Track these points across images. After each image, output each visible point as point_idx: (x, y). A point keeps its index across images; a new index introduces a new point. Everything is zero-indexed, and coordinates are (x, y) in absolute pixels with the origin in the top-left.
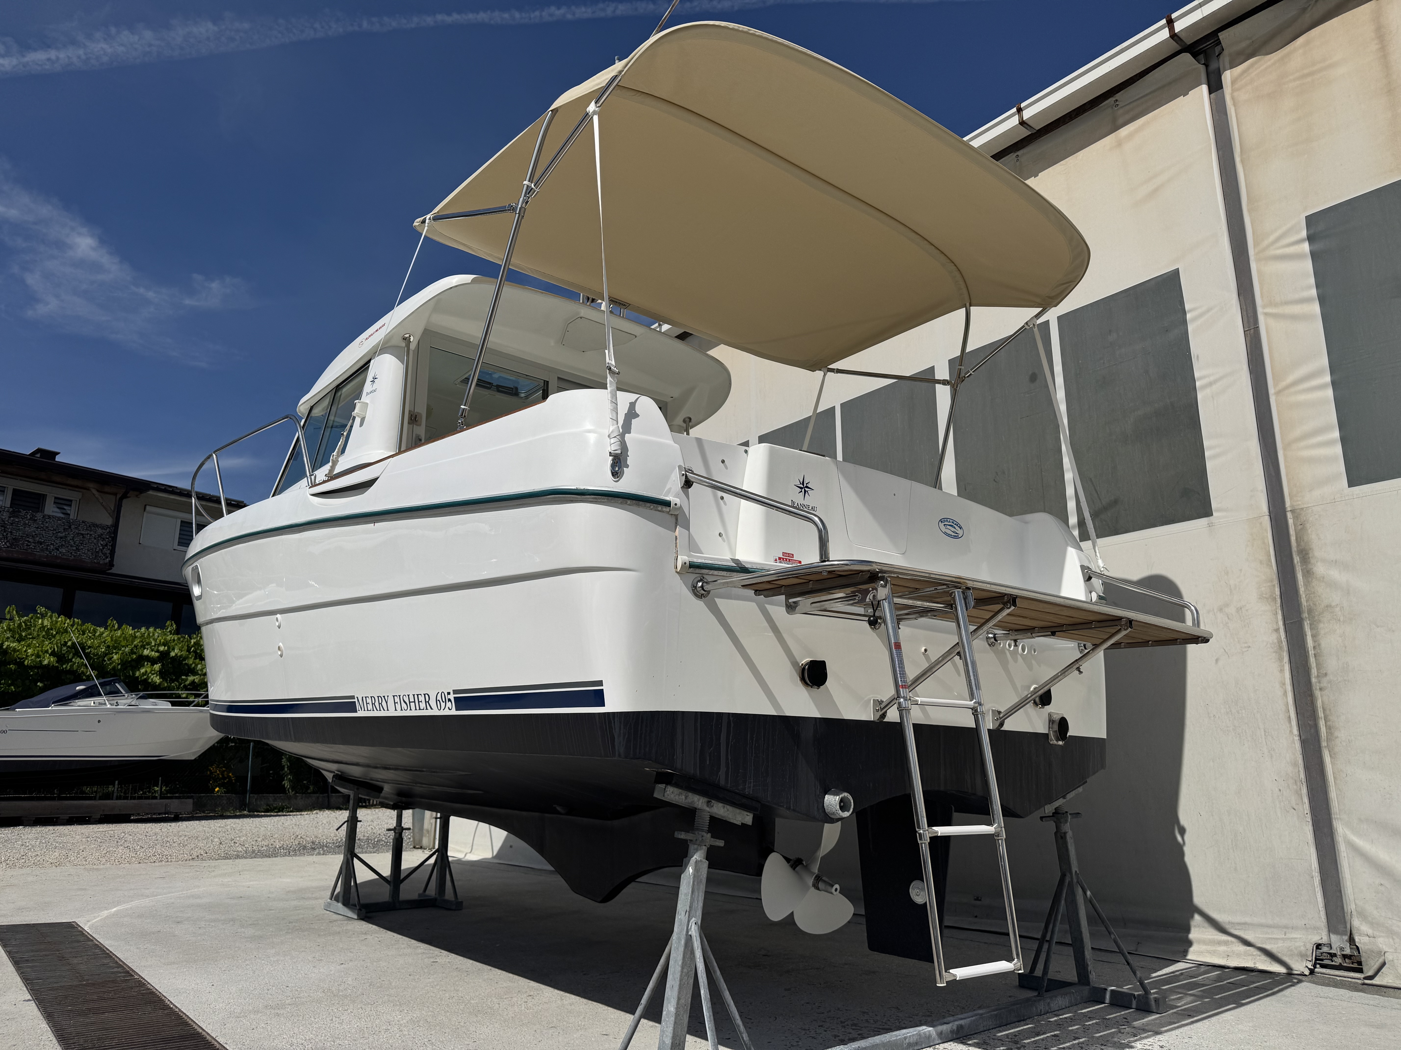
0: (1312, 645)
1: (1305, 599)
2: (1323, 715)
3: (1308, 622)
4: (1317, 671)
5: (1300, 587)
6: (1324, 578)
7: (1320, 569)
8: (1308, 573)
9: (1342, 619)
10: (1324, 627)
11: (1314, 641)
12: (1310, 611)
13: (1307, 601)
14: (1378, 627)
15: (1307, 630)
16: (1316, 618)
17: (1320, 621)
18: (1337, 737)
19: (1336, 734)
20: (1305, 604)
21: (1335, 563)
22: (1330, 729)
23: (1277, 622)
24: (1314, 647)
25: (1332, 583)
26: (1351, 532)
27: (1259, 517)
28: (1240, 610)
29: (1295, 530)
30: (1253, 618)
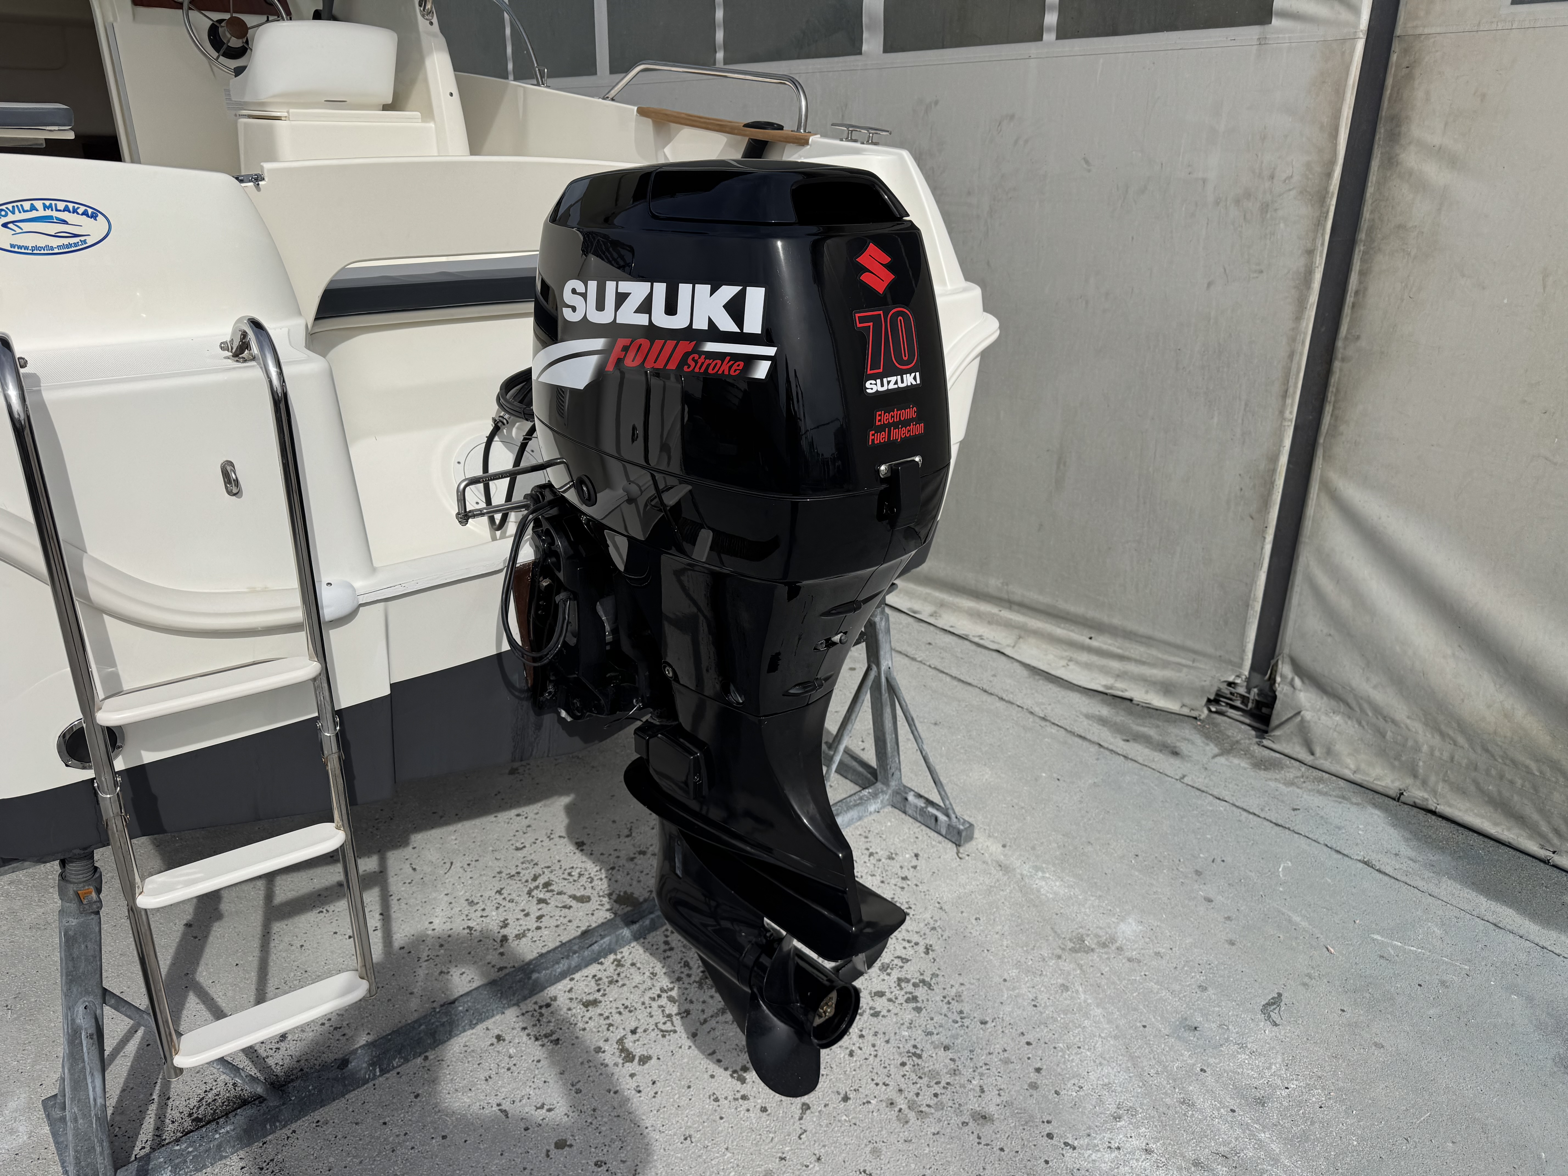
0: (1354, 288)
1: (1370, 208)
2: (1333, 399)
3: (1362, 248)
4: (1348, 330)
5: (1370, 184)
6: (1411, 175)
7: (1410, 158)
8: (1391, 162)
9: (1414, 253)
10: (1381, 262)
11: (1360, 282)
12: (1371, 231)
13: (1372, 212)
14: (1463, 276)
15: (1355, 261)
16: (1376, 244)
17: (1380, 249)
18: (1342, 434)
19: (1342, 428)
20: (1368, 216)
21: (1438, 153)
22: (1336, 420)
23: (1317, 241)
24: (1357, 293)
25: (1421, 186)
26: (1483, 96)
27: (1344, 40)
28: (1265, 208)
29: (1395, 76)
30: (1282, 225)
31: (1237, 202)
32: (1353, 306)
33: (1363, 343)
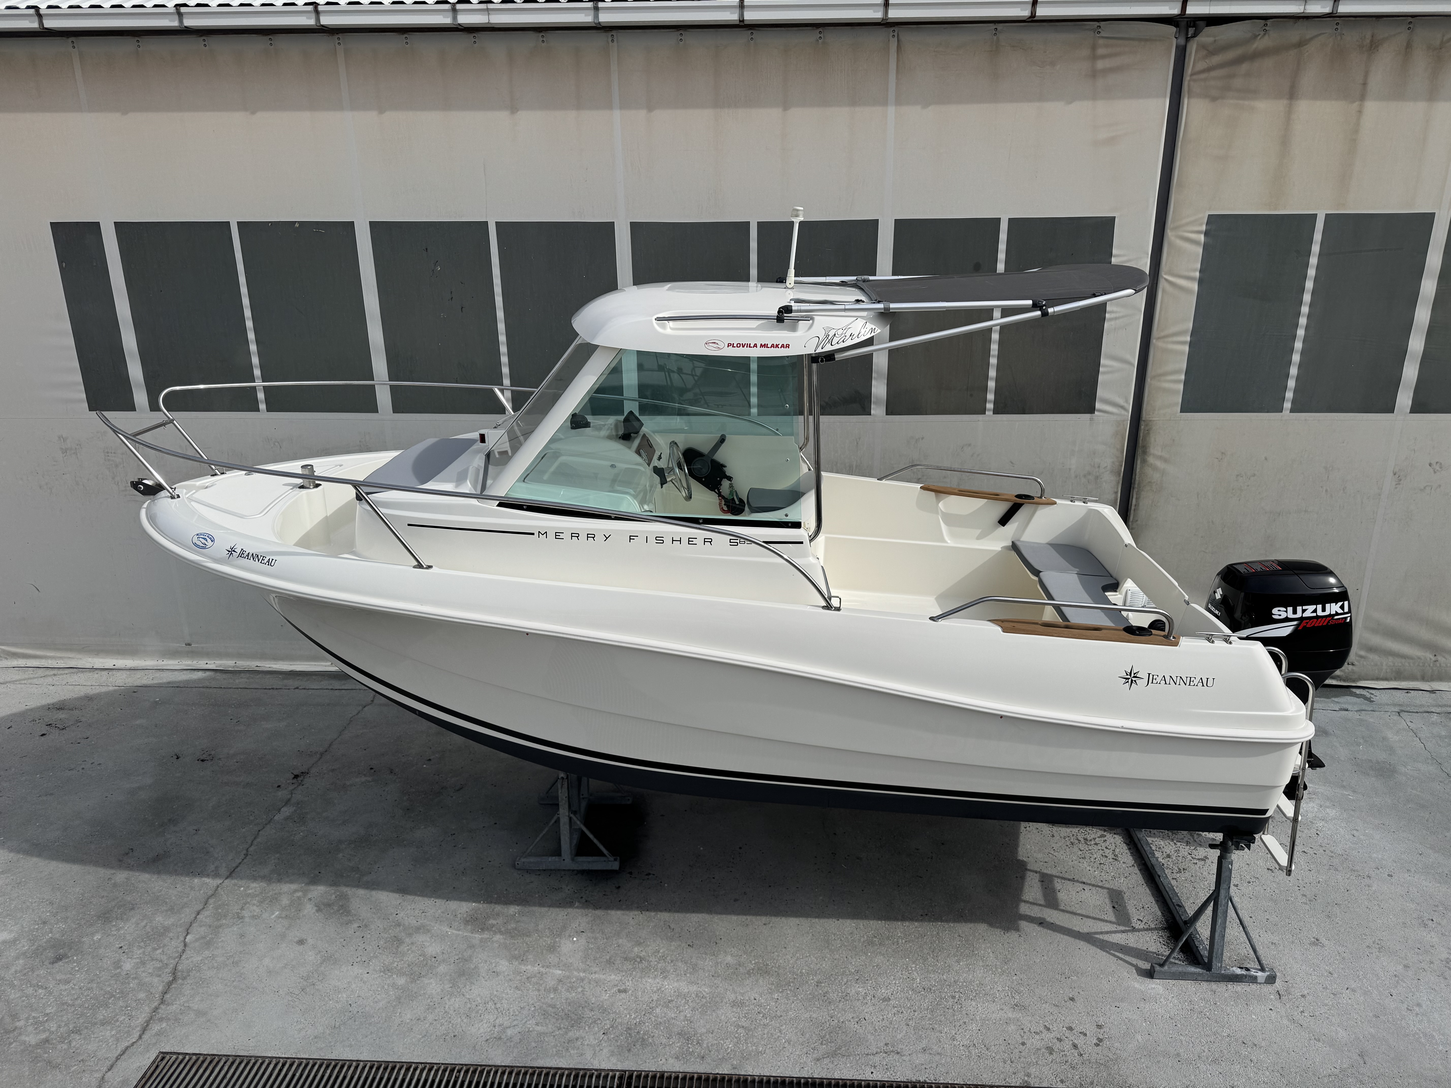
3: (1137, 490)
5: (1136, 468)
6: (1150, 465)
7: (1151, 460)
8: (1144, 461)
9: (1155, 490)
10: (1143, 494)
11: (1136, 502)
12: (1139, 484)
13: (1139, 478)
14: (1172, 497)
15: (1134, 495)
16: (1141, 488)
17: (1143, 490)
21: (1160, 458)
23: (1117, 488)
24: (1135, 505)
25: (1155, 469)
26: (1174, 440)
27: (1124, 421)
28: (1097, 478)
29: (1143, 432)
30: (1104, 484)
31: (1085, 476)
32: (1134, 510)
33: (1139, 522)
